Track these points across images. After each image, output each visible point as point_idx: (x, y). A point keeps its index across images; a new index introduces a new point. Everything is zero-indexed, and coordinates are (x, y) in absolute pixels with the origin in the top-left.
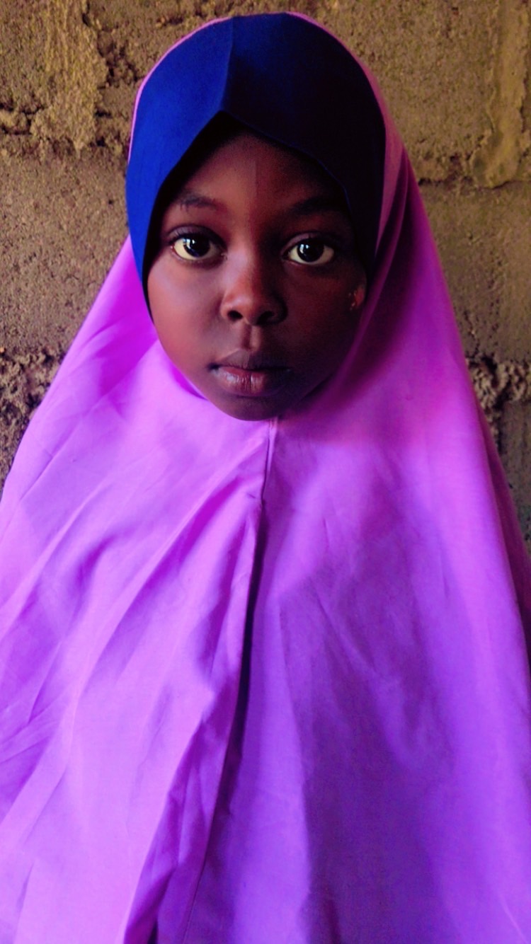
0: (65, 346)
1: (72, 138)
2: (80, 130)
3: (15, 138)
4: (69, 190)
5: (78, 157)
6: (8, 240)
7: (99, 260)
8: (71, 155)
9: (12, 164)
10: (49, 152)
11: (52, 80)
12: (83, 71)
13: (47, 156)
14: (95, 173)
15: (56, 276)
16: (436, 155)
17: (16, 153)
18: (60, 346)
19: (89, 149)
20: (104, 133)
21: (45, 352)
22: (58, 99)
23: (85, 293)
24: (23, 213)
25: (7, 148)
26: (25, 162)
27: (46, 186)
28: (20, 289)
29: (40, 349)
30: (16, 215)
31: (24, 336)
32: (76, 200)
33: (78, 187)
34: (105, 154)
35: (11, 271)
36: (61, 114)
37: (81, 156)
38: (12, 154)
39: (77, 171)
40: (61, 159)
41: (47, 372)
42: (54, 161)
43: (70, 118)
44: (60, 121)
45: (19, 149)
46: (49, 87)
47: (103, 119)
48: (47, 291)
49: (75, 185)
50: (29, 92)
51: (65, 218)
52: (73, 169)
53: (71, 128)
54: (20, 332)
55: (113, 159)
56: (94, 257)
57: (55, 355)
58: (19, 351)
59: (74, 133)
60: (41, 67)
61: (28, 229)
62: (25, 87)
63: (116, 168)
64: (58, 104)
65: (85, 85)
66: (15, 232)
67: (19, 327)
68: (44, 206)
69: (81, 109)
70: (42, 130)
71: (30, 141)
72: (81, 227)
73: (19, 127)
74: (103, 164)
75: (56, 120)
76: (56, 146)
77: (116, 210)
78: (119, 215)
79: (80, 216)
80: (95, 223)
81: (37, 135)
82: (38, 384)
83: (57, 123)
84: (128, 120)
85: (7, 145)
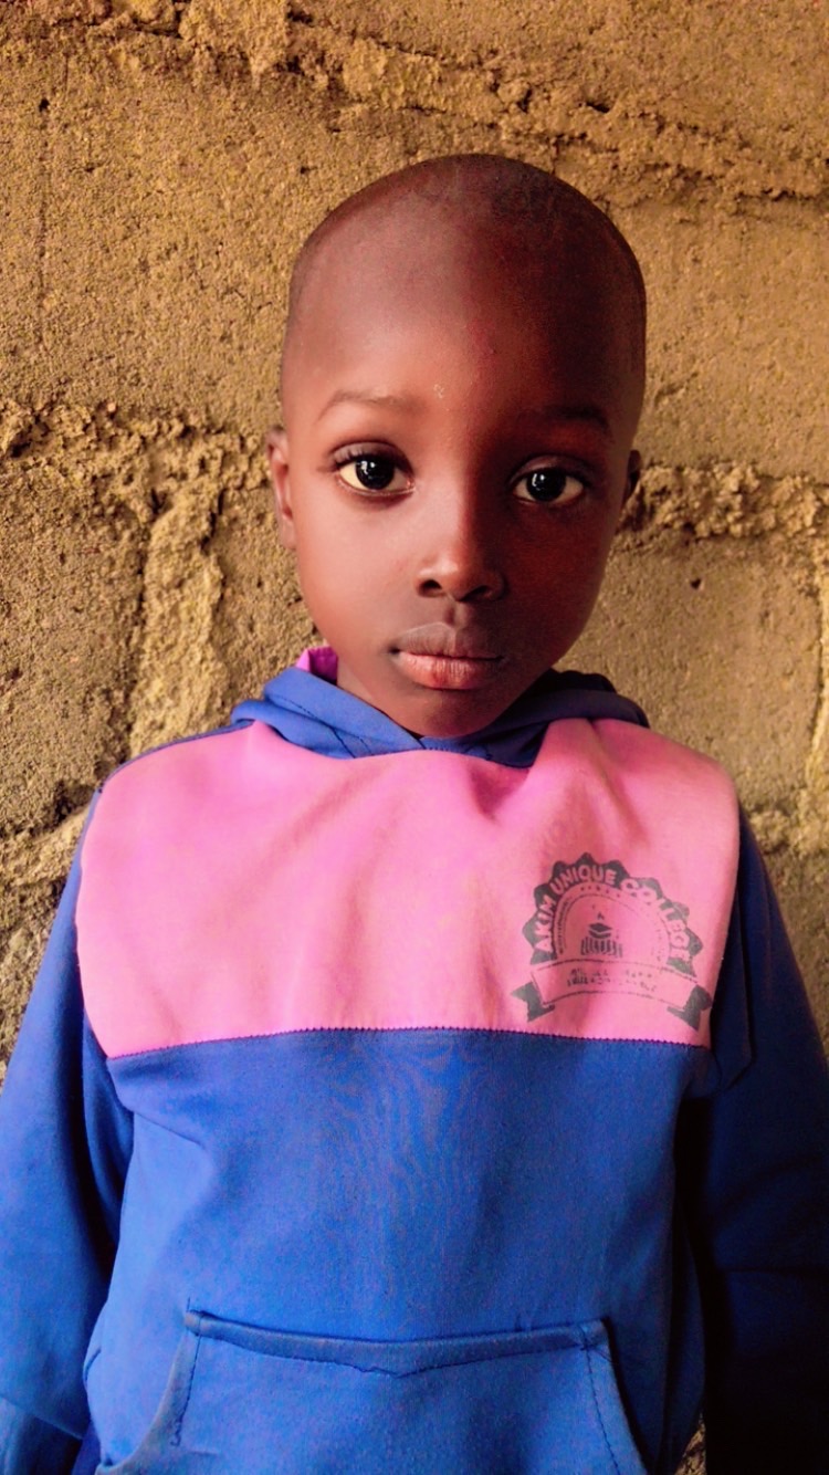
0: (216, 410)
1: (248, 51)
2: (262, 40)
3: (153, 38)
4: (238, 141)
5: (256, 85)
6: (134, 218)
7: (279, 267)
8: (244, 82)
9: (146, 85)
10: (209, 72)
13: (206, 79)
14: (282, 118)
15: (207, 287)
16: (805, 155)
17: (153, 66)
18: (207, 410)
19: (275, 75)
20: (301, 51)
21: (182, 417)
23: (253, 321)
24: (160, 172)
25: (140, 55)
26: (167, 83)
27: (201, 130)
28: (148, 305)
29: (174, 413)
30: (148, 174)
31: (150, 387)
32: (248, 161)
33: (253, 138)
34: (299, 87)
35: (134, 273)
36: (232, 8)
37: (261, 86)
38: (147, 67)
39: (252, 110)
40: (228, 87)
41: (185, 454)
42: (216, 87)
43: (246, 16)
44: (230, 21)
45: (160, 59)
47: (299, 26)
48: (193, 313)
49: (247, 135)
51: (228, 189)
52: (246, 107)
53: (246, 34)
54: (144, 380)
55: (311, 98)
56: (271, 262)
57: (199, 426)
58: (139, 412)
59: (251, 44)
61: (167, 200)
63: (315, 115)
66: (146, 204)
67: (142, 370)
68: (196, 165)
69: (265, 4)
70: (199, 32)
71: (179, 48)
72: (255, 208)
73: (161, 22)
74: (296, 105)
75: (224, 17)
76: (220, 62)
77: (311, 185)
78: (316, 194)
79: (254, 189)
80: (277, 204)
81: (190, 40)
82: (168, 473)
83: (225, 22)
84: (341, 34)
85: (140, 50)
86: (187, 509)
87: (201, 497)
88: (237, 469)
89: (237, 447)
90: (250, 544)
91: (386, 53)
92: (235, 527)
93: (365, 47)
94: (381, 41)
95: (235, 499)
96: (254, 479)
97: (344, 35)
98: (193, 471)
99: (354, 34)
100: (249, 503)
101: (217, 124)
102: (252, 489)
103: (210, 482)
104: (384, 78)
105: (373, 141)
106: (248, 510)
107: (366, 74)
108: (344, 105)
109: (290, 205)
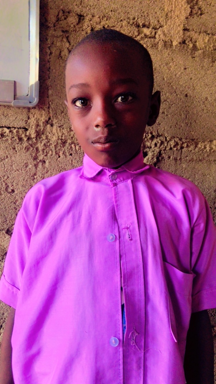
0: (160, 131)
1: (172, 40)
2: (176, 37)
3: (149, 39)
4: (169, 63)
5: (174, 48)
7: (178, 94)
8: (171, 48)
10: (162, 46)
11: (167, 15)
12: (180, 11)
13: (162, 48)
14: (180, 56)
17: (149, 46)
18: (158, 131)
19: (179, 45)
20: (186, 38)
21: (151, 133)
22: (169, 23)
23: (170, 108)
26: (152, 50)
27: (160, 61)
29: (149, 132)
32: (171, 67)
33: (173, 62)
34: (185, 47)
36: (169, 30)
37: (175, 48)
38: (147, 47)
39: (173, 55)
40: (167, 49)
41: (151, 142)
42: (164, 50)
43: (173, 31)
44: (168, 33)
45: (151, 44)
46: (166, 17)
47: (186, 32)
49: (171, 61)
50: (157, 20)
51: (166, 75)
52: (171, 54)
53: (172, 36)
55: (188, 50)
56: (176, 93)
57: (155, 135)
59: (173, 38)
60: (163, 9)
62: (156, 18)
63: (189, 54)
64: (169, 25)
65: (180, 17)
68: (158, 70)
69: (177, 27)
70: (161, 36)
71: (156, 41)
72: (172, 79)
73: (151, 35)
74: (184, 52)
75: (167, 32)
76: (165, 43)
77: (187, 72)
78: (188, 74)
79: (172, 75)
80: (178, 78)
81: (158, 39)
82: (147, 147)
83: (168, 34)
84: (197, 33)
85: (146, 43)
86: (151, 156)
87: (155, 152)
88: (164, 145)
89: (164, 140)
90: (166, 164)
91: (208, 36)
92: (163, 160)
93: (203, 35)
94: (207, 33)
95: (163, 153)
96: (168, 147)
97: (198, 33)
98: (153, 146)
99: (200, 32)
100: (166, 154)
101: (164, 59)
102: (167, 150)
103: (157, 149)
104: (208, 43)
105: (204, 59)
106: (166, 155)
107: (203, 42)
108: (196, 51)
109: (181, 78)
